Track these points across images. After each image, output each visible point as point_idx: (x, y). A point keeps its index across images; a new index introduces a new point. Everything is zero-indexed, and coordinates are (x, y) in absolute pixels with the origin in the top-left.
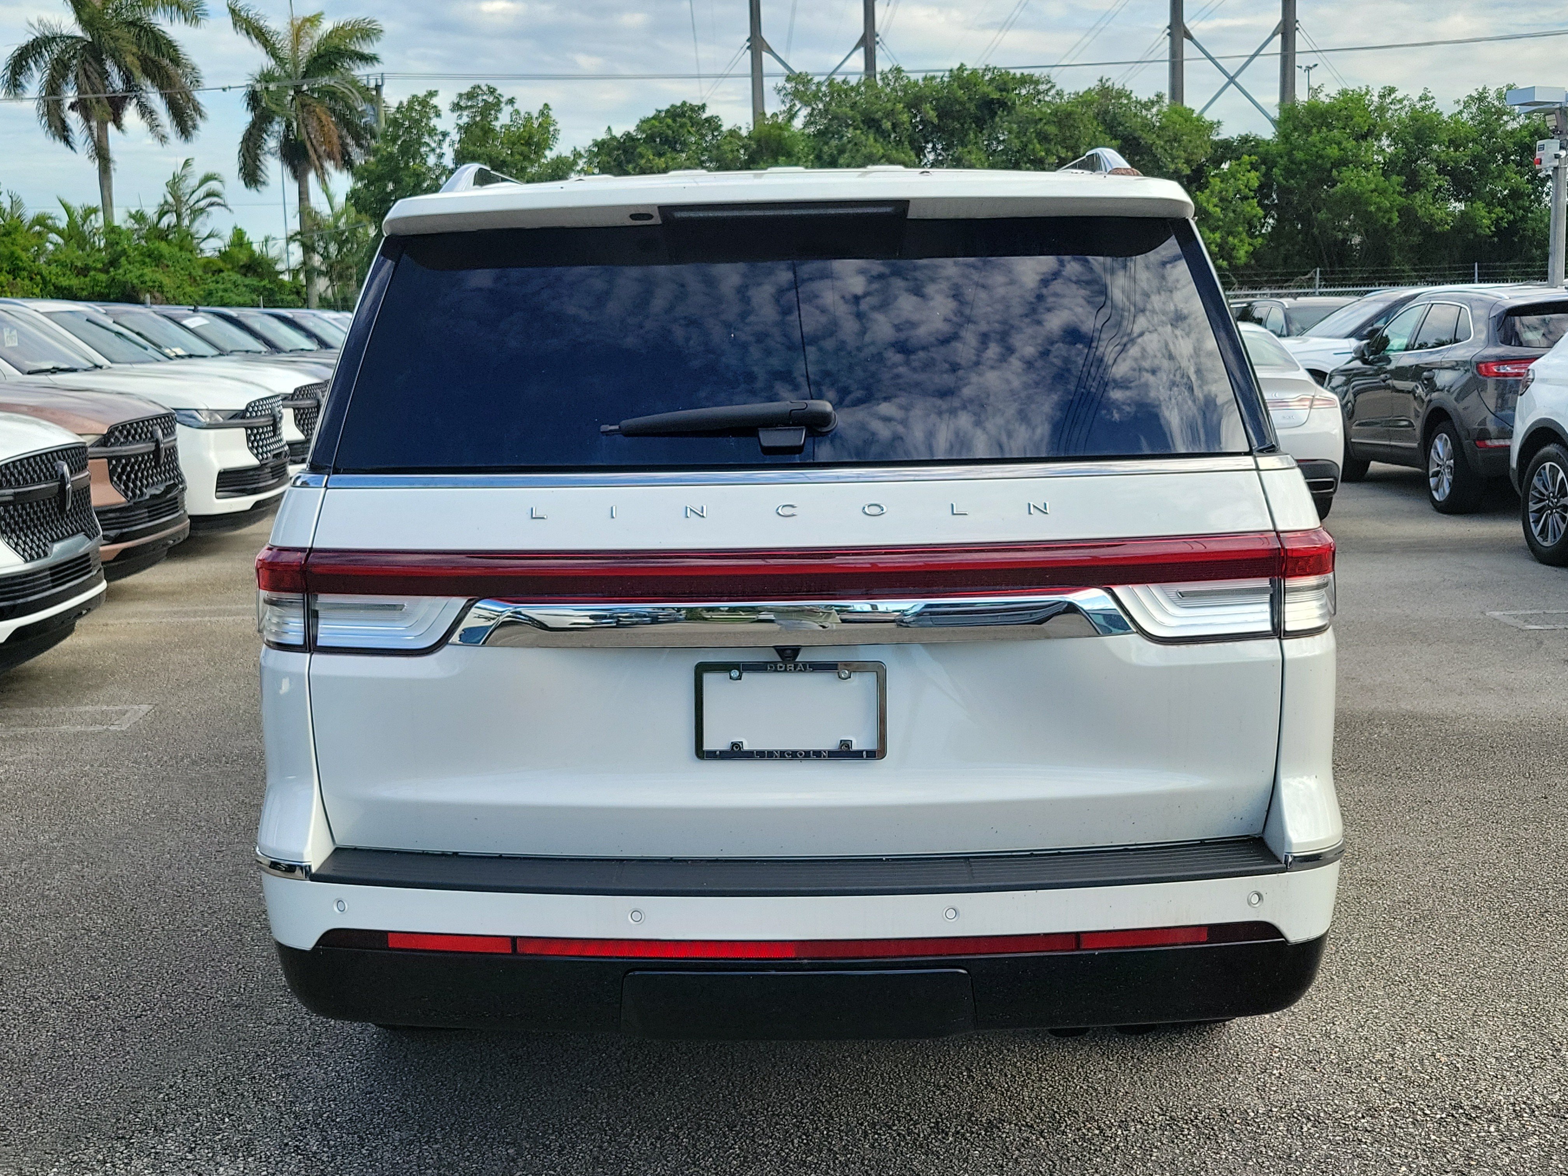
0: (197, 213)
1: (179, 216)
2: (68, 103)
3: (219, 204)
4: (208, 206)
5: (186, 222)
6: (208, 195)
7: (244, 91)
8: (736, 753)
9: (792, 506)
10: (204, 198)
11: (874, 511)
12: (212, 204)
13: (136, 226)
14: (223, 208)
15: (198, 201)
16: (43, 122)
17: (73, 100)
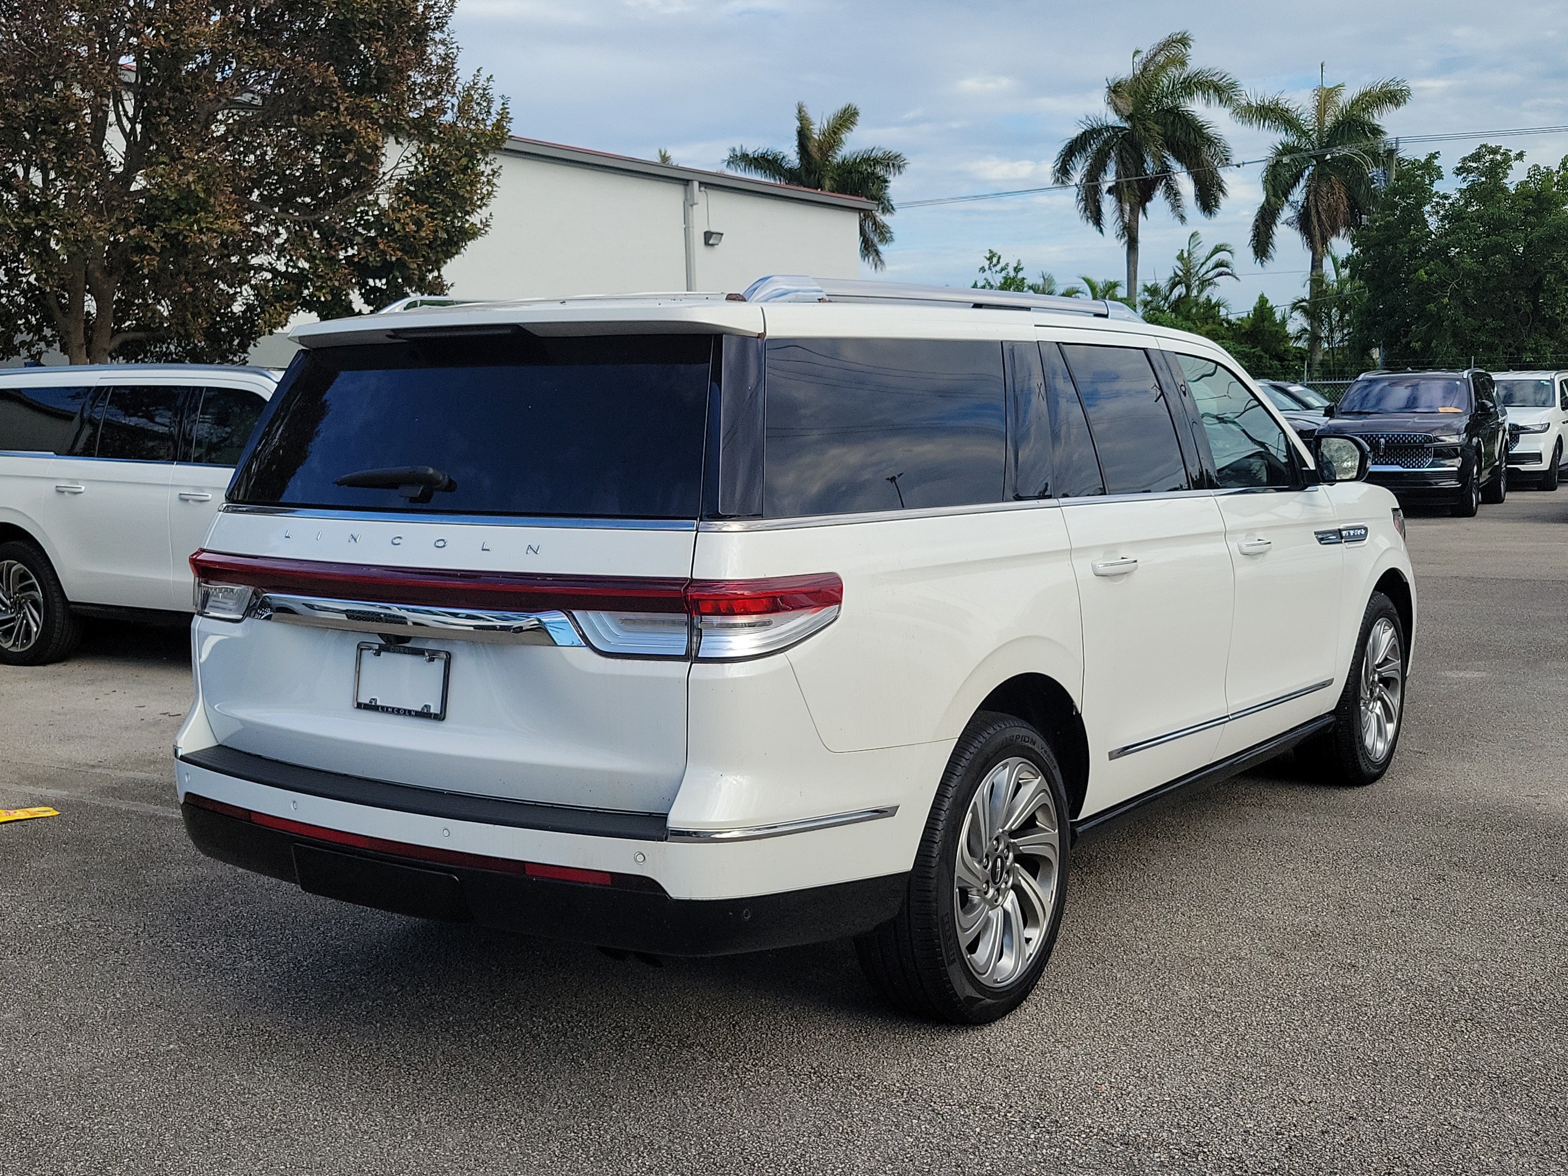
0: (1205, 283)
1: (1188, 287)
2: (1105, 187)
3: (1227, 274)
4: (1216, 277)
5: (1195, 293)
6: (1217, 266)
7: (1263, 166)
8: (371, 707)
9: (400, 538)
10: (1213, 269)
11: (440, 544)
12: (1220, 274)
13: (1149, 299)
14: (1230, 277)
15: (1207, 272)
16: (1080, 207)
17: (1111, 184)
